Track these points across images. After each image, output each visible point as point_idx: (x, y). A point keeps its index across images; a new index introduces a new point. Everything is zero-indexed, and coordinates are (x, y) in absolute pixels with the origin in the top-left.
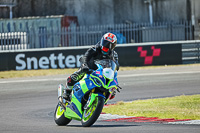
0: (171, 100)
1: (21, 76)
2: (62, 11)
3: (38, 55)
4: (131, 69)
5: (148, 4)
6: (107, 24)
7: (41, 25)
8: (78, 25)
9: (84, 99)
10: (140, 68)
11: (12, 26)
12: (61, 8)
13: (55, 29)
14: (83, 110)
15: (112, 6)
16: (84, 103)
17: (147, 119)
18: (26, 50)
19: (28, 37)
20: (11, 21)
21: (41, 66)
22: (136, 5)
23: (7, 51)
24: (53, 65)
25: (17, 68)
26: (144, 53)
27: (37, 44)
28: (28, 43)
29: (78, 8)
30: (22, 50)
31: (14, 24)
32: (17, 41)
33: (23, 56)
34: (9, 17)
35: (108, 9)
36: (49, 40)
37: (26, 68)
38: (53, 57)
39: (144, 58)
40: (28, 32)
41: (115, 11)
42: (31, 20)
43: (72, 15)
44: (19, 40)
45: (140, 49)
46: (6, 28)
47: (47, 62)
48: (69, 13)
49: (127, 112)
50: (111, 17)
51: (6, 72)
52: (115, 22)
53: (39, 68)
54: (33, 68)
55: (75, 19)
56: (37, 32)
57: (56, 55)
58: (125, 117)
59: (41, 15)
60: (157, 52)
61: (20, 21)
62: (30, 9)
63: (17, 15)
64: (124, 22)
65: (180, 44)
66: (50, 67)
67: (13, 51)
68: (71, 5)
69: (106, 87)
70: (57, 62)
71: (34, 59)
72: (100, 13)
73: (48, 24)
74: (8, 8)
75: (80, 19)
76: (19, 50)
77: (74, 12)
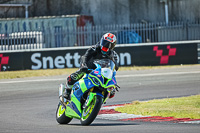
0: (187, 100)
1: (37, 75)
2: (78, 10)
3: (54, 54)
4: (147, 68)
5: (164, 3)
6: (122, 23)
7: (57, 25)
8: (93, 24)
9: (83, 98)
10: (156, 68)
11: (27, 26)
12: (76, 7)
13: (71, 28)
14: (82, 109)
15: (127, 5)
16: (83, 102)
17: (163, 119)
18: (42, 49)
19: (44, 37)
20: (27, 21)
21: (57, 65)
22: (152, 4)
23: (23, 50)
24: (69, 64)
25: (33, 67)
26: (160, 52)
27: (53, 43)
28: (44, 42)
29: (94, 8)
30: (38, 50)
31: (30, 23)
32: (33, 41)
33: (39, 55)
34: (24, 16)
35: (123, 8)
36: (65, 39)
37: (42, 68)
38: (68, 57)
39: (160, 57)
40: (43, 31)
41: (131, 10)
42: (47, 19)
43: (87, 15)
44: (35, 39)
45: (155, 49)
46: (21, 27)
47: (63, 62)
48: (85, 13)
49: (143, 111)
50: (126, 17)
51: (22, 72)
52: (131, 22)
53: (55, 67)
54: (48, 67)
55: (90, 19)
56: (53, 32)
57: (72, 54)
58: (141, 116)
59: (57, 15)
60: (173, 52)
61: (36, 20)
62: (45, 8)
63: (33, 14)
64: (139, 22)
65: (196, 44)
66: (66, 67)
67: (29, 50)
68: (87, 5)
69: (104, 86)
70: (72, 61)
71: (50, 59)
72: (116, 13)
73: (64, 23)
74: (23, 7)
75: (96, 18)
76: (35, 50)
77: (90, 11)
